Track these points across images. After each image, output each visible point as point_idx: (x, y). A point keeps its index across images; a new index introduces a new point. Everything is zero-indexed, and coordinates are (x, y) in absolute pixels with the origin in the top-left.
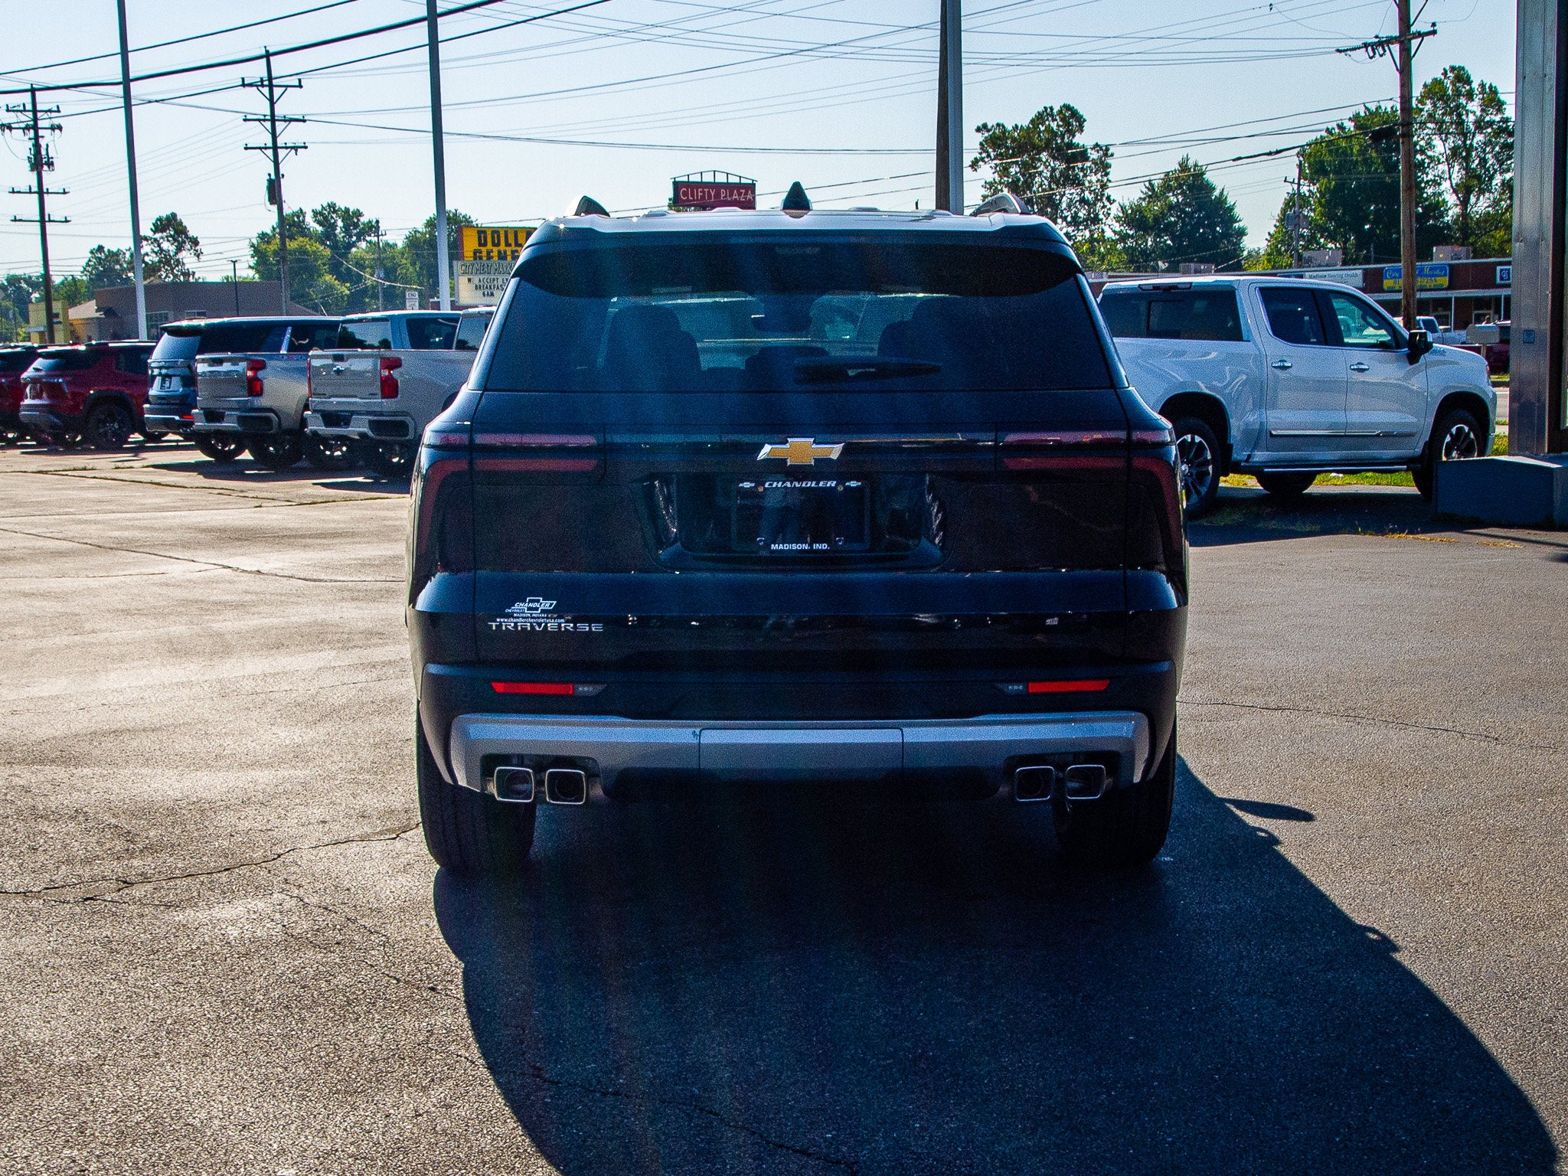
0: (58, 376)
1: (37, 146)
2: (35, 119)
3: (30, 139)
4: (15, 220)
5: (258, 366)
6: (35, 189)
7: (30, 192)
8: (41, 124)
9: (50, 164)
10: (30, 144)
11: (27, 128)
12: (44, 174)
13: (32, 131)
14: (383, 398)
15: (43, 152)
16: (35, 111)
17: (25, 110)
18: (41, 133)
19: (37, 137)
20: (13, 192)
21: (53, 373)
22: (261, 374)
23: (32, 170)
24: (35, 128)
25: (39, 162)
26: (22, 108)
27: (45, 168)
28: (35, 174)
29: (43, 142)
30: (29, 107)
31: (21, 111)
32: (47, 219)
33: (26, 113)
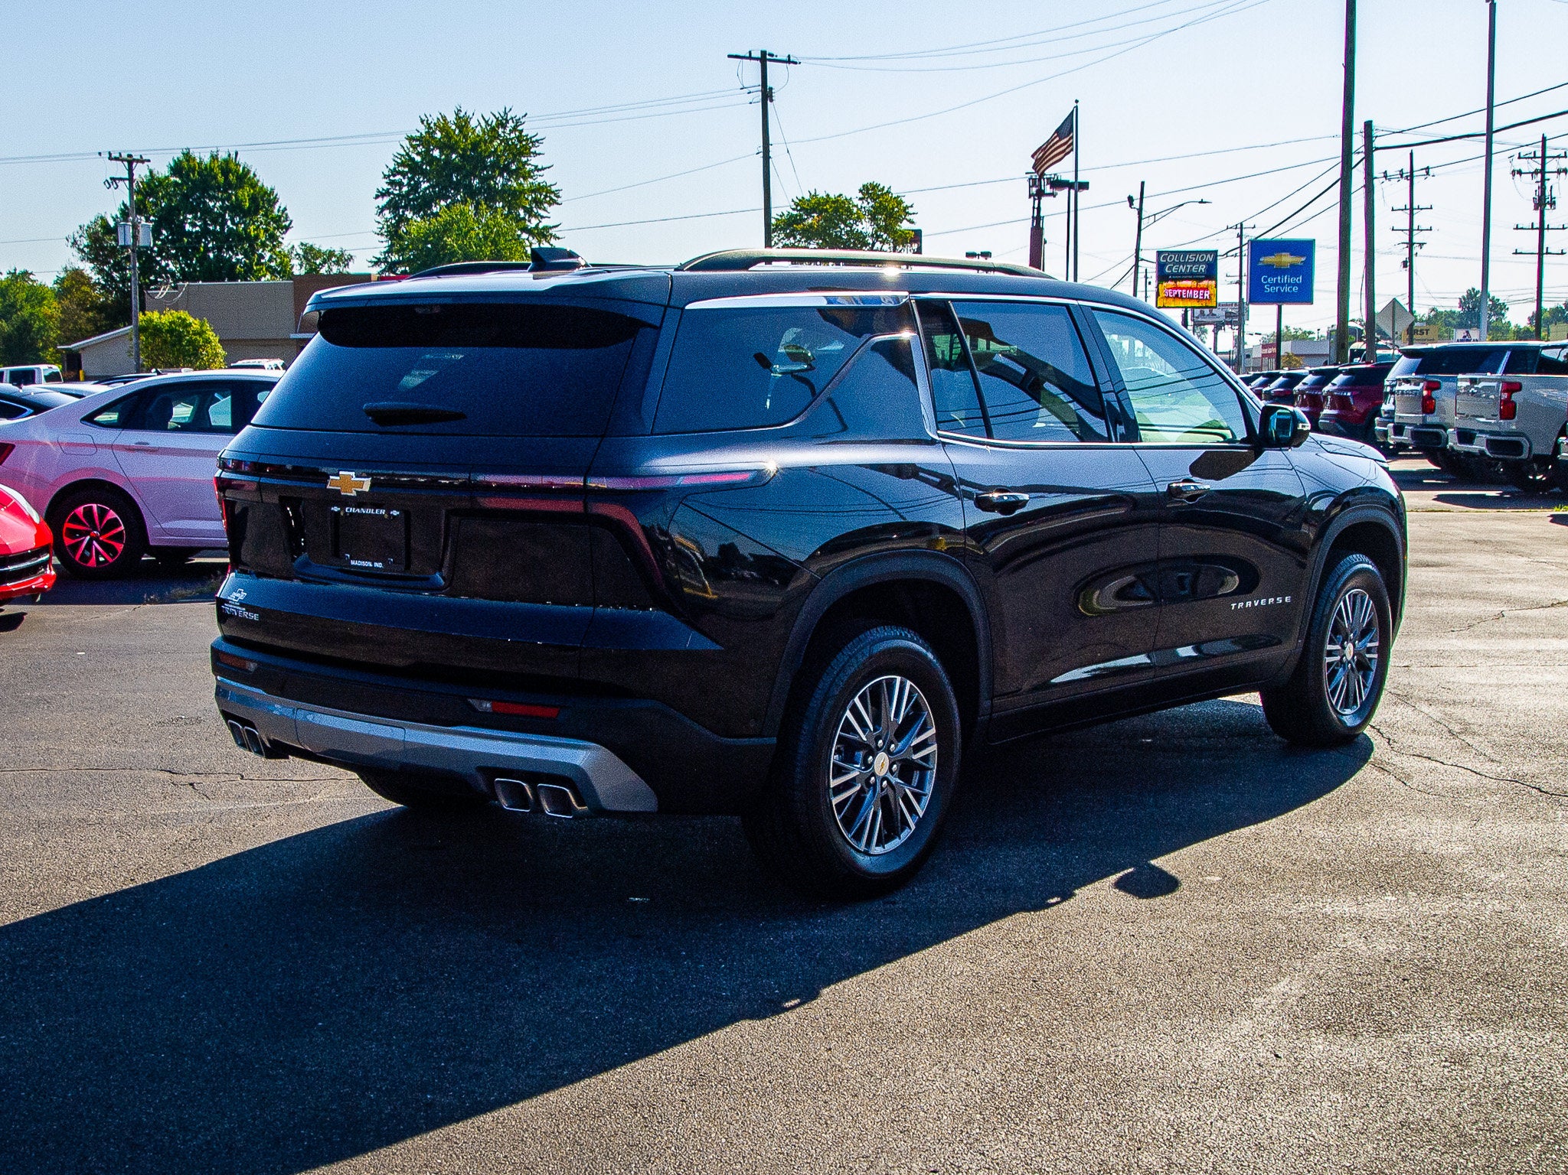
0: (1347, 391)
1: (1543, 188)
2: (1543, 164)
3: (1537, 182)
4: (1516, 253)
5: (1433, 386)
6: (1537, 225)
7: (1532, 228)
8: (1548, 168)
9: (1553, 204)
10: (1536, 186)
11: (1536, 172)
12: (1546, 213)
13: (1539, 175)
14: (1501, 419)
15: (1547, 193)
16: (1543, 157)
17: (1535, 157)
18: (1547, 176)
19: (1543, 180)
20: (1517, 228)
21: (1345, 387)
22: (1435, 394)
23: (1536, 208)
24: (1543, 172)
25: (1542, 202)
26: (1532, 155)
27: (1548, 207)
28: (1538, 212)
29: (1548, 184)
30: (1539, 154)
31: (1531, 158)
32: (1545, 251)
33: (1536, 160)
